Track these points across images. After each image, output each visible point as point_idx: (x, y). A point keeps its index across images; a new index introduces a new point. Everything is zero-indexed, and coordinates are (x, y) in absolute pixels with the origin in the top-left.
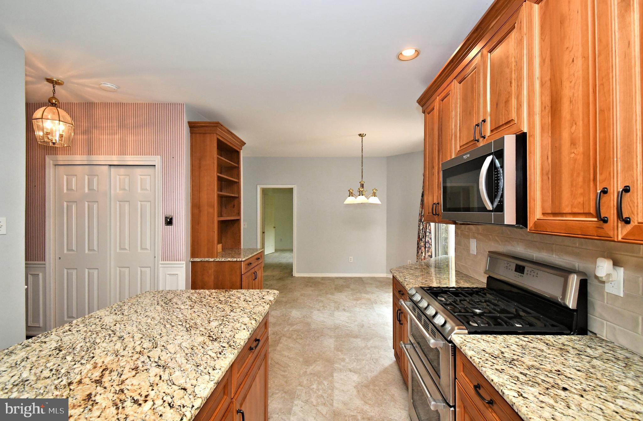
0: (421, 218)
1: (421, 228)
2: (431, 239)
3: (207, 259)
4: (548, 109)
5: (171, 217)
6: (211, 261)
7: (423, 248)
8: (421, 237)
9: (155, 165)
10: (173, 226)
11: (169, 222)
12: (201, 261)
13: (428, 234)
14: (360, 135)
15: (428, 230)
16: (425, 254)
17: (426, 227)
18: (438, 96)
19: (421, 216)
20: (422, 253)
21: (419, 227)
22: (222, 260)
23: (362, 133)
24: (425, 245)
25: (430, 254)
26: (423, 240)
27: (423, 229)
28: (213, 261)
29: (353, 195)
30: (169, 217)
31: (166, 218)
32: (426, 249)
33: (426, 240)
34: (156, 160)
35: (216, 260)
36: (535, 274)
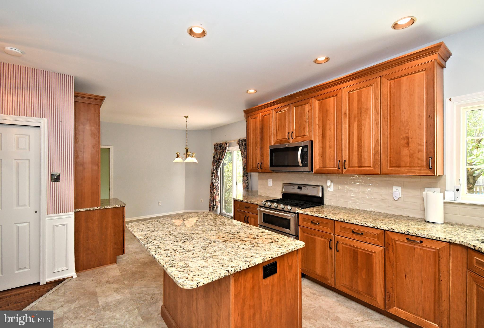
0: (213, 171)
1: (213, 177)
2: (219, 184)
3: (92, 208)
4: (321, 135)
5: (58, 174)
6: (97, 209)
7: (215, 190)
8: (213, 183)
9: (40, 127)
10: (60, 182)
11: (56, 178)
12: (87, 210)
13: (217, 181)
14: (185, 117)
15: (217, 179)
16: (216, 193)
17: (216, 177)
18: (261, 113)
19: (213, 170)
20: (214, 193)
21: (212, 177)
22: (108, 208)
23: (187, 116)
24: (216, 188)
25: (218, 193)
26: (215, 185)
27: (214, 178)
28: (99, 209)
29: (179, 156)
30: (56, 174)
31: (53, 175)
32: (217, 190)
33: (217, 184)
34: (43, 122)
35: (102, 208)
36: (307, 189)
